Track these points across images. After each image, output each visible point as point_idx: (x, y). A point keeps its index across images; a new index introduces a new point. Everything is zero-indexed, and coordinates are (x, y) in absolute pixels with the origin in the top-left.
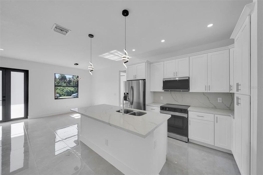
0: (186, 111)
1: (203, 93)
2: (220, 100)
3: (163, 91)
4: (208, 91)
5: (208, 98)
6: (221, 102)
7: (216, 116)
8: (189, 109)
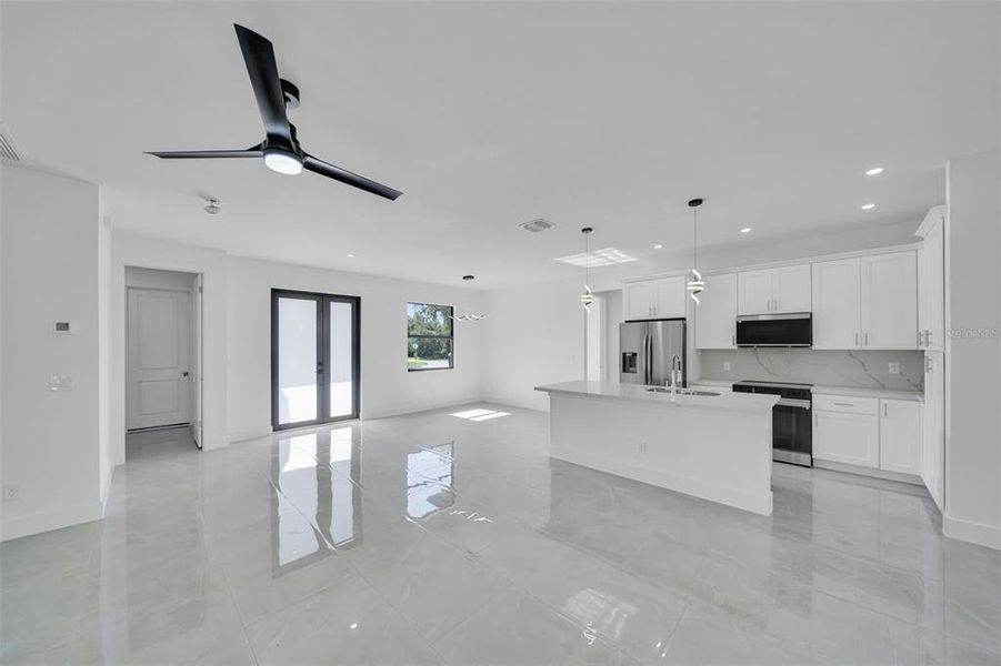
0: (805, 394)
1: (849, 351)
2: (894, 368)
3: (735, 347)
4: (864, 348)
5: (863, 365)
6: (897, 372)
7: (883, 401)
8: (813, 390)
